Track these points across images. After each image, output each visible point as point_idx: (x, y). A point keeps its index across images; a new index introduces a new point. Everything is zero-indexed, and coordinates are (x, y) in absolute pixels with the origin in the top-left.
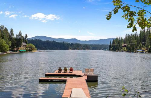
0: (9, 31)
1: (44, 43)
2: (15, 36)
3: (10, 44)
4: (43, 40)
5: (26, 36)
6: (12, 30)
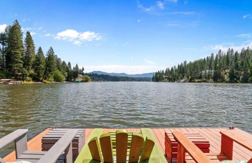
2: (72, 68)
3: (67, 75)
5: (83, 69)
6: (69, 64)
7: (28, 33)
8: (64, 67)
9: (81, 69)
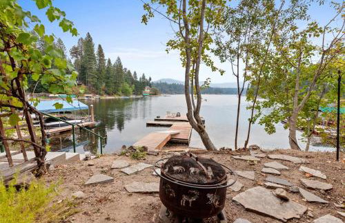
0: (132, 74)
1: (170, 86)
2: (138, 80)
3: (134, 88)
4: (169, 83)
5: (150, 79)
6: (135, 73)
7: (100, 46)
8: (130, 78)
9: (148, 79)
